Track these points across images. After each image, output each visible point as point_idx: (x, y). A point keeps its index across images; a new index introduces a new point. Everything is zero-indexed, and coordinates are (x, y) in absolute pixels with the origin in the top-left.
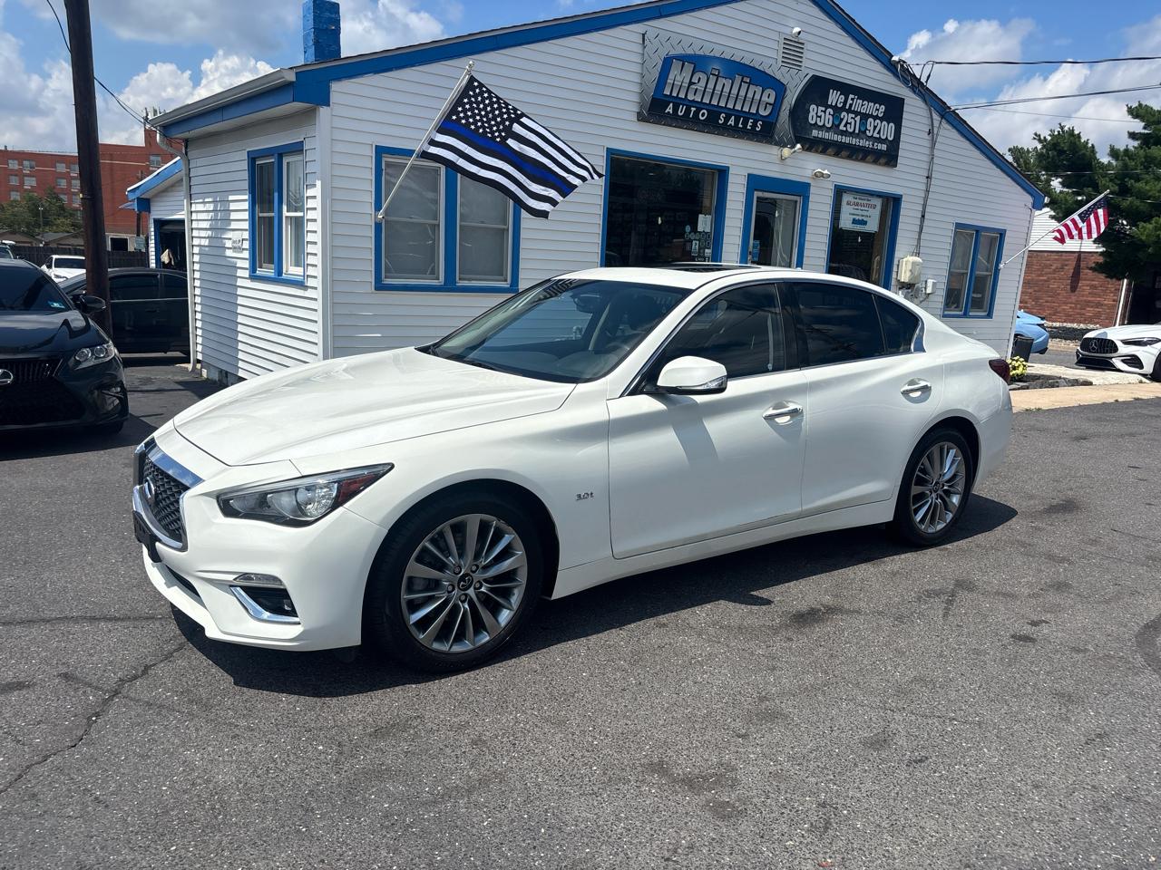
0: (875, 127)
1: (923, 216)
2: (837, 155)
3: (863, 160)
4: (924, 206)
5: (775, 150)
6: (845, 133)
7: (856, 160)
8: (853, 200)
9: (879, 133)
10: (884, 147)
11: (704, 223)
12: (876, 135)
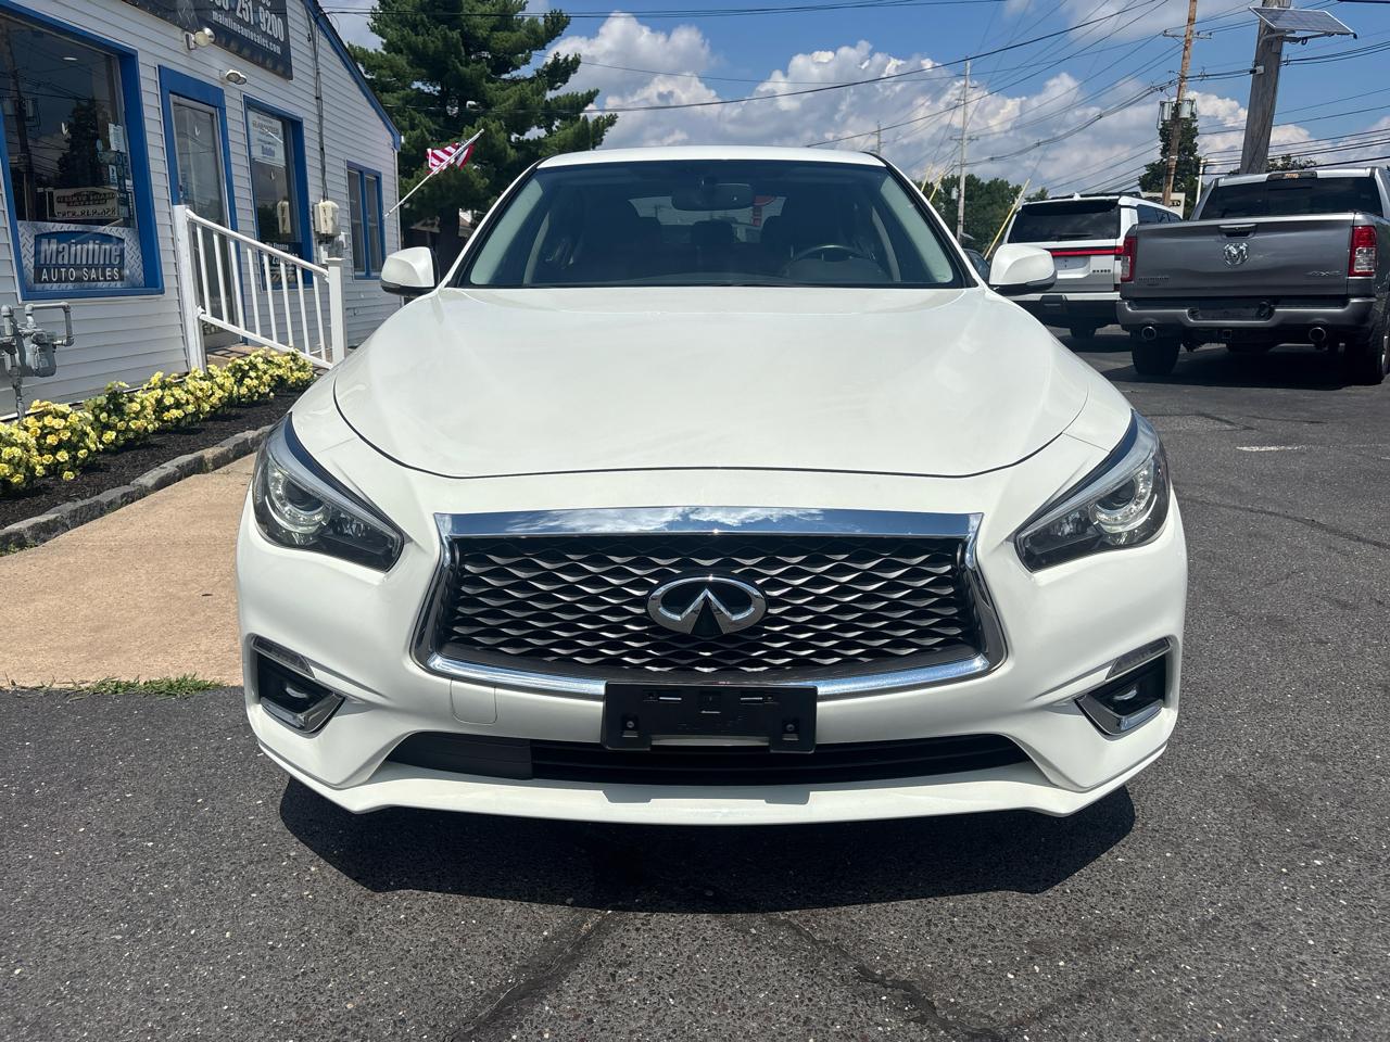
0: (267, 20)
1: (322, 149)
2: (238, 53)
3: (262, 65)
4: (321, 135)
5: (177, 33)
6: (240, 21)
7: (257, 64)
8: (257, 120)
9: (271, 29)
10: (277, 49)
11: (116, 138)
12: (269, 32)
